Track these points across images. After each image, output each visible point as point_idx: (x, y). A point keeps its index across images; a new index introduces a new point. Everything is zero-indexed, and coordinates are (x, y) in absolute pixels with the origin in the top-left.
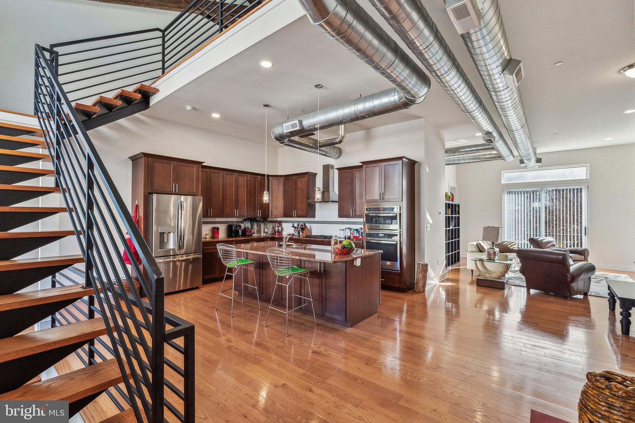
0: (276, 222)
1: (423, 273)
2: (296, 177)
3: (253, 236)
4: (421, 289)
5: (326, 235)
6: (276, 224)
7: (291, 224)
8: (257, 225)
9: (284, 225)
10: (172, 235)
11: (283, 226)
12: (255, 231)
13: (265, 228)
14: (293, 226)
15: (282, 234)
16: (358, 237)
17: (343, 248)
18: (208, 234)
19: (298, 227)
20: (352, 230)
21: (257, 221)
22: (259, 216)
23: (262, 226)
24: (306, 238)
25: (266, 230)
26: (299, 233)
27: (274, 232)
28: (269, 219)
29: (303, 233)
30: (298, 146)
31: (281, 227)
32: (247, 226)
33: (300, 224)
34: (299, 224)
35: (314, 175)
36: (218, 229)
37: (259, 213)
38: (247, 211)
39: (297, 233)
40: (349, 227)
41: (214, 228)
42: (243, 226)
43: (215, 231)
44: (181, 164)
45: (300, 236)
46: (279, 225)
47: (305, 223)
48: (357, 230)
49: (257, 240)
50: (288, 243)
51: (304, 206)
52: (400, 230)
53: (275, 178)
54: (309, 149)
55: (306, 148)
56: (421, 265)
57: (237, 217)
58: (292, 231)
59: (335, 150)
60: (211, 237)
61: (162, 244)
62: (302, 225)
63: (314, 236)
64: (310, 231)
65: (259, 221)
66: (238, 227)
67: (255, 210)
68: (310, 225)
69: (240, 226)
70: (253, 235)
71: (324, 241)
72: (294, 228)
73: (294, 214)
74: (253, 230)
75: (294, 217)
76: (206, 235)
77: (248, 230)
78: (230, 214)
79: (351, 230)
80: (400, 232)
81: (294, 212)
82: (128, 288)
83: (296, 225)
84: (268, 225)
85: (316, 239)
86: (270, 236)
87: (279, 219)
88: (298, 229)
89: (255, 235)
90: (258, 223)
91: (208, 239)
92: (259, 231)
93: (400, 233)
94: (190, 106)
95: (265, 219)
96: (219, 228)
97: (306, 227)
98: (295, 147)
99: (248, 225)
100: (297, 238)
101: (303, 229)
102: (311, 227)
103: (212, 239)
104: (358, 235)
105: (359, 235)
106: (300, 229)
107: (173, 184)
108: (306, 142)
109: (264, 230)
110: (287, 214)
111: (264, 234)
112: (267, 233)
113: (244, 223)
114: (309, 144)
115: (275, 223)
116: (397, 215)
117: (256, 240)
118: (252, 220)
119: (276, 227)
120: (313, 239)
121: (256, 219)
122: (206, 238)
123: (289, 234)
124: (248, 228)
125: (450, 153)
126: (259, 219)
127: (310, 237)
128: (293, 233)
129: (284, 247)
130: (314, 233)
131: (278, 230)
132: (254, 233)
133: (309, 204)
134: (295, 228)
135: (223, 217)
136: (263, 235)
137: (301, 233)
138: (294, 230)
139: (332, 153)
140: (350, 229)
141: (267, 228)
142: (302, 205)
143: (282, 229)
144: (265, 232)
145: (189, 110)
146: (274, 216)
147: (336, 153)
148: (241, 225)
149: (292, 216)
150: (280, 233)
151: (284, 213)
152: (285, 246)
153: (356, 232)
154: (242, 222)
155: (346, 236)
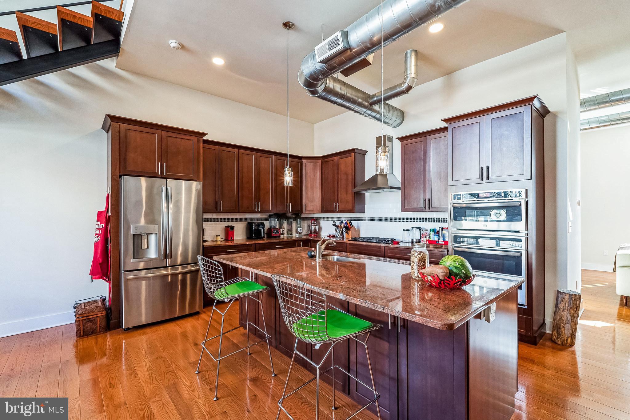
0: (311, 219)
1: (573, 312)
2: (338, 157)
3: (281, 238)
4: (567, 340)
5: (381, 237)
6: (312, 222)
7: (332, 222)
8: (288, 223)
9: (322, 223)
10: (153, 238)
11: (321, 225)
12: (285, 231)
13: (298, 227)
14: (335, 225)
15: (320, 235)
16: (436, 241)
17: (448, 275)
18: (220, 236)
19: (340, 226)
20: (424, 230)
21: (287, 218)
22: (290, 211)
23: (294, 224)
24: (353, 242)
25: (299, 230)
26: (342, 233)
27: (310, 232)
28: (303, 216)
29: (348, 234)
30: (339, 101)
31: (318, 226)
32: (273, 224)
33: (344, 222)
34: (342, 222)
35: (364, 153)
36: (232, 228)
37: (288, 207)
38: (272, 205)
39: (340, 233)
40: (418, 227)
41: (227, 227)
42: (267, 224)
43: (229, 231)
44: (171, 134)
45: (343, 238)
46: (315, 223)
47: (350, 220)
48: (434, 230)
49: (285, 243)
50: (324, 253)
51: (350, 197)
52: (526, 232)
53: (309, 161)
54: (357, 108)
55: (352, 106)
56: (567, 297)
57: (258, 212)
58: (333, 231)
59: (396, 112)
60: (225, 240)
61: (138, 252)
62: (346, 223)
63: (364, 238)
64: (358, 231)
65: (290, 218)
66: (261, 226)
67: (283, 204)
68: (358, 223)
69: (263, 224)
70: (282, 236)
71: (380, 246)
72: (335, 227)
73: (336, 208)
74: (281, 230)
75: (336, 212)
76: (217, 236)
77: (274, 230)
78: (248, 208)
79: (422, 230)
80: (527, 234)
81: (336, 206)
82: (85, 318)
83: (338, 223)
84: (302, 223)
85: (367, 244)
86: (304, 237)
87: (316, 216)
88: (341, 228)
89: (285, 237)
90: (288, 221)
91: (219, 243)
92: (290, 231)
93: (527, 238)
94: (175, 41)
95: (297, 214)
96: (234, 226)
97: (353, 226)
98: (335, 103)
99: (275, 223)
100: (340, 241)
101: (348, 229)
102: (359, 225)
103: (226, 242)
104: (436, 239)
105: (439, 239)
106: (344, 229)
107: (158, 164)
108: (352, 95)
109: (297, 230)
110: (326, 209)
111: (297, 235)
112: (300, 233)
113: (269, 221)
114: (356, 98)
115: (310, 221)
116: (521, 205)
117: (283, 243)
118: (281, 216)
119: (312, 226)
120: (364, 243)
121: (286, 216)
122: (216, 241)
123: (329, 235)
124: (275, 227)
125: (590, 105)
126: (289, 215)
127: (359, 241)
128: (334, 234)
129: (317, 260)
130: (363, 234)
131: (315, 229)
132: (283, 234)
133: (356, 193)
134: (337, 227)
135: (239, 212)
136: (295, 235)
137: (345, 234)
138: (336, 230)
139: (391, 116)
140: (420, 229)
141: (301, 227)
142: (346, 197)
143: (320, 228)
144: (297, 233)
145: (174, 47)
146: (309, 211)
147: (397, 116)
148: (265, 223)
149: (332, 212)
150: (317, 233)
151: (323, 207)
152: (319, 258)
153: (432, 233)
154: (267, 219)
155: (413, 240)
